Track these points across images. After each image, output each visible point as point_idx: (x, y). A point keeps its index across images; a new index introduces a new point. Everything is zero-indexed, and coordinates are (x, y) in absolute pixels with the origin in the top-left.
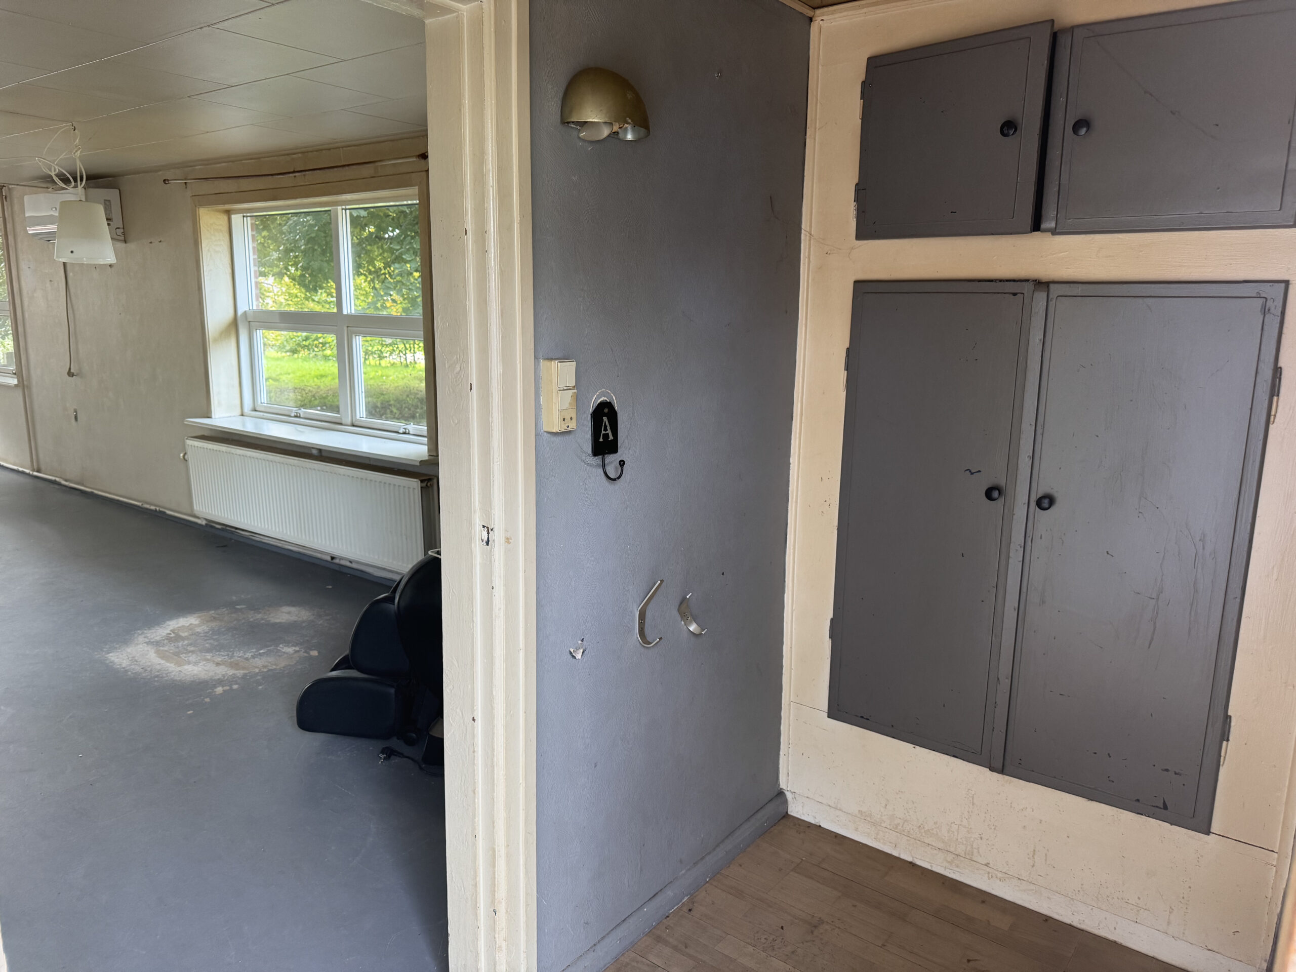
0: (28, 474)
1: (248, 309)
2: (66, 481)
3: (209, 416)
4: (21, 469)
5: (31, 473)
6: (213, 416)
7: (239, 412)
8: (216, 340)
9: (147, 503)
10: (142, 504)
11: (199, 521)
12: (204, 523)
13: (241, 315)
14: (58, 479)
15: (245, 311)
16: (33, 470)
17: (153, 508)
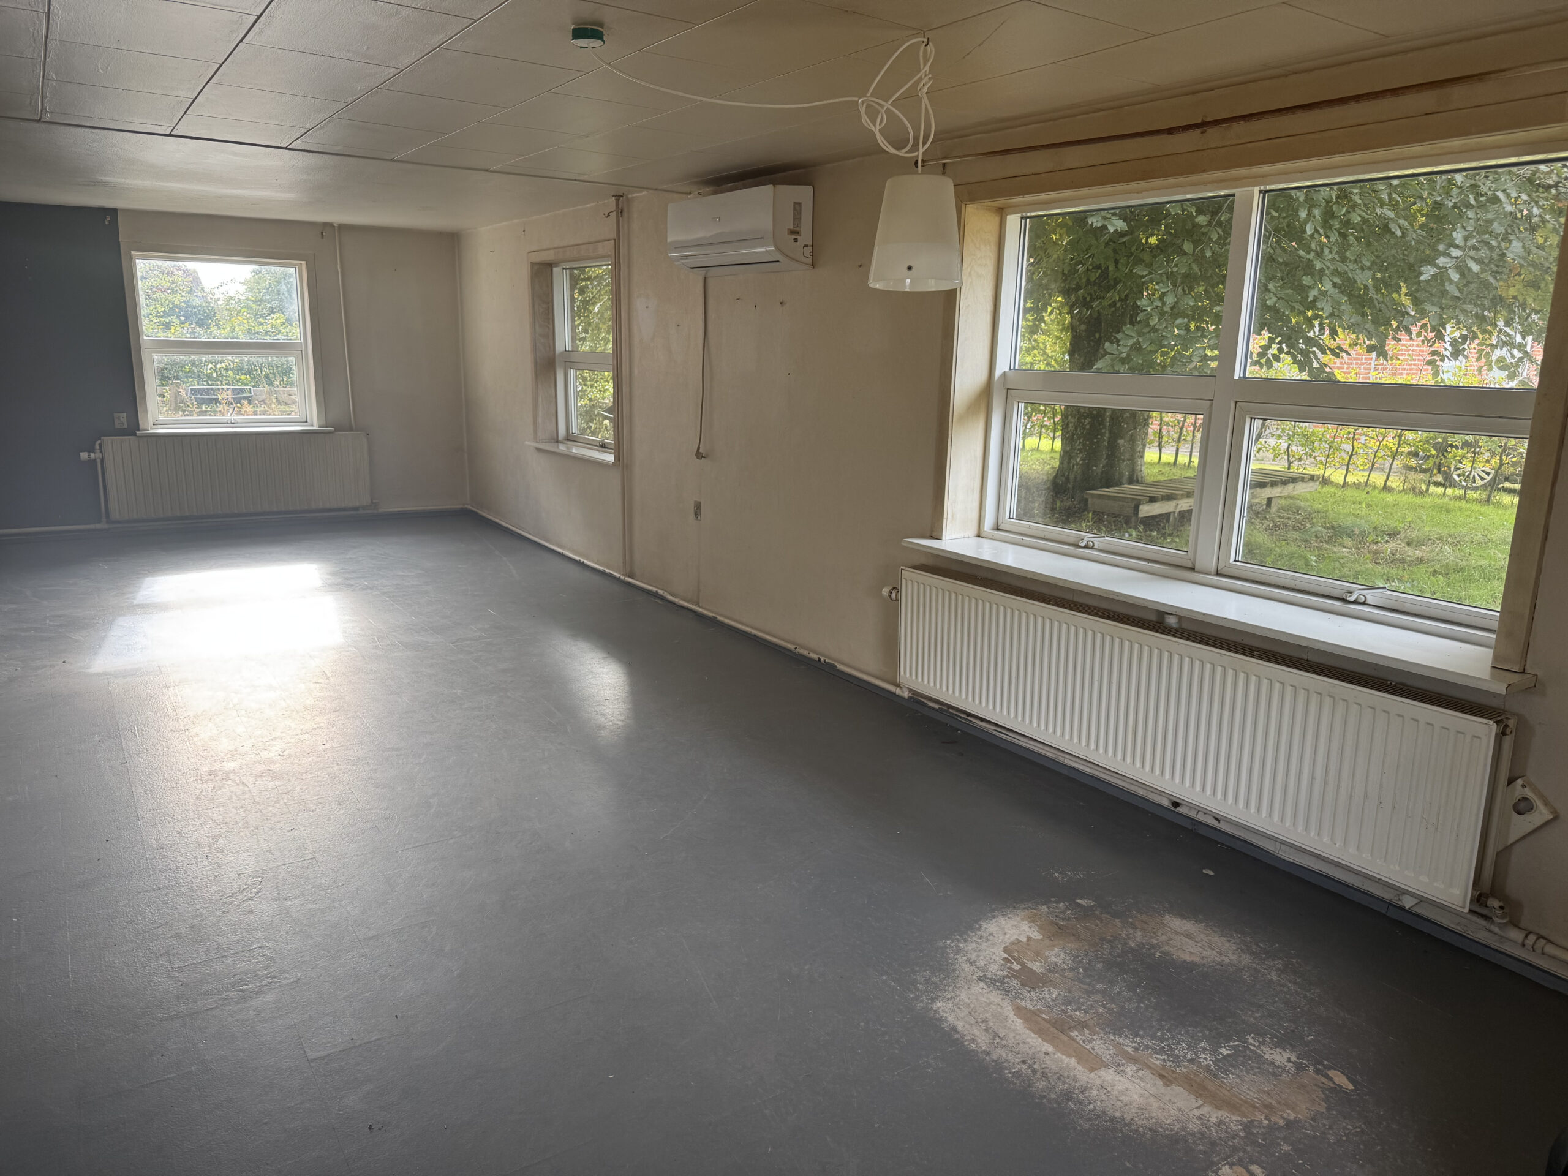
0: (618, 579)
1: (1007, 369)
2: (671, 594)
3: (934, 535)
4: (608, 571)
5: (622, 577)
6: (944, 538)
7: (973, 530)
8: (962, 418)
9: (802, 647)
10: (796, 648)
11: (898, 691)
12: (906, 694)
13: (998, 380)
14: (660, 592)
15: (1005, 372)
16: (625, 575)
17: (814, 656)
